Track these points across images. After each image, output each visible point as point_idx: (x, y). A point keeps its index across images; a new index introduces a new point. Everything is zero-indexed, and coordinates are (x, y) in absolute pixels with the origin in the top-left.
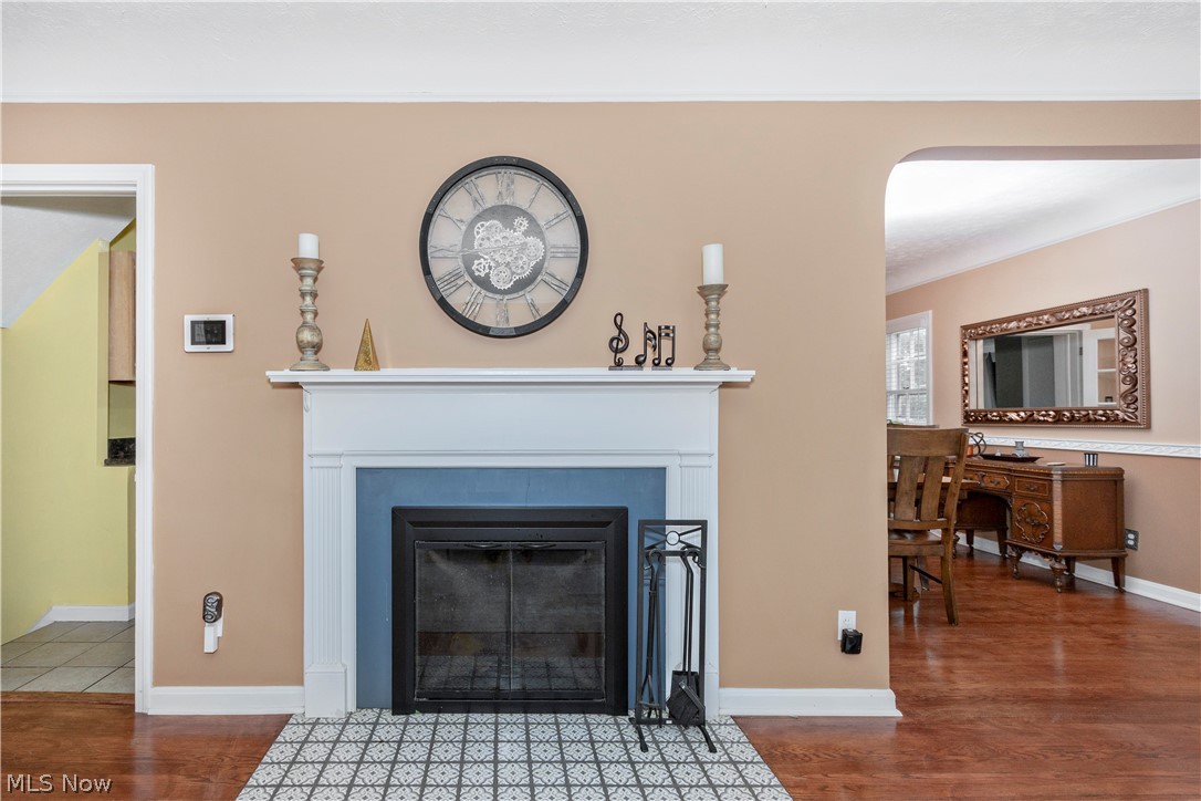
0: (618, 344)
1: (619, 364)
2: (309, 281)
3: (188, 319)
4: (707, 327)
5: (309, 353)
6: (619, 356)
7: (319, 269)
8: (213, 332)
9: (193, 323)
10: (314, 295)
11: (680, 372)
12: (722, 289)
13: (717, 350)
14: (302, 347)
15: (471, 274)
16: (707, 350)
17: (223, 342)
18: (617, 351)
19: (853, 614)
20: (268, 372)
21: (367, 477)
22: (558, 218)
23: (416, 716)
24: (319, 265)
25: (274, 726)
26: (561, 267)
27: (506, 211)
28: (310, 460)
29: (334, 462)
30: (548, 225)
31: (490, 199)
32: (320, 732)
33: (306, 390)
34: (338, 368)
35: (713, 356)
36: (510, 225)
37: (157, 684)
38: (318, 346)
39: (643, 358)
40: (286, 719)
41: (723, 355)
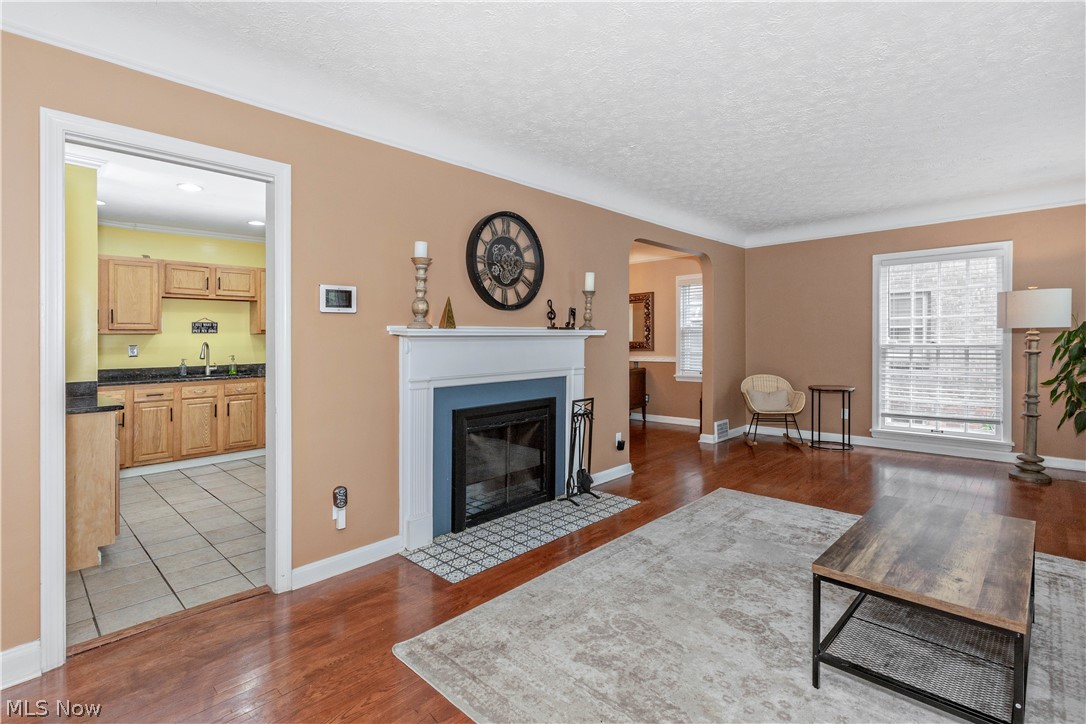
0: (551, 315)
1: (553, 327)
2: (422, 272)
3: (323, 288)
4: (586, 309)
5: (420, 317)
6: (553, 322)
7: (429, 265)
8: (345, 299)
9: (328, 291)
10: (425, 280)
11: (577, 332)
12: (593, 293)
13: (590, 320)
14: (415, 313)
15: (491, 273)
16: (586, 320)
17: (349, 306)
18: (551, 319)
19: (622, 433)
20: (389, 328)
21: (439, 393)
22: (528, 248)
23: (468, 530)
24: (428, 262)
25: (399, 561)
26: (529, 274)
27: (507, 241)
28: (410, 386)
29: (425, 385)
30: (524, 251)
31: (500, 232)
32: (431, 551)
33: (406, 339)
34: (431, 327)
35: (588, 324)
36: (508, 249)
37: (294, 566)
38: (426, 313)
39: (568, 323)
40: (398, 556)
41: (592, 323)
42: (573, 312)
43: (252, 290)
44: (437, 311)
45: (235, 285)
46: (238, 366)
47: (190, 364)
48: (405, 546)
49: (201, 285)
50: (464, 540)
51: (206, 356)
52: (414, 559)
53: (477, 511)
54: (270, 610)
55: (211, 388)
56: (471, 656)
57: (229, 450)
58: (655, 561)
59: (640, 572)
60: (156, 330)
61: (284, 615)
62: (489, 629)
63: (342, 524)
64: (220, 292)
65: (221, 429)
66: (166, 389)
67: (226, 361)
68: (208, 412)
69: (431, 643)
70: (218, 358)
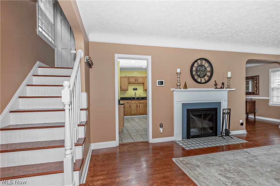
0: (216, 85)
1: (216, 88)
2: (179, 76)
3: (157, 81)
4: (228, 83)
5: (178, 87)
6: (216, 87)
8: (162, 83)
10: (180, 78)
11: (225, 89)
12: (230, 78)
13: (229, 86)
14: (177, 85)
15: (197, 74)
16: (228, 86)
17: (163, 84)
18: (216, 86)
19: (242, 120)
20: (171, 89)
21: (183, 105)
22: (208, 67)
23: (191, 139)
24: (180, 73)
25: (174, 142)
26: (209, 74)
27: (202, 66)
28: (176, 102)
29: (180, 102)
30: (207, 68)
31: (199, 64)
32: (182, 142)
33: (175, 92)
34: (181, 89)
35: (228, 87)
36: (202, 68)
37: (152, 138)
38: (180, 85)
39: (221, 87)
40: (174, 141)
41: (230, 87)
42: (223, 84)
43: (143, 81)
44: (182, 85)
45: (140, 80)
46: (141, 97)
47: (133, 97)
48: (175, 139)
49: (134, 81)
50: (190, 141)
51: (135, 95)
52: (177, 142)
53: (193, 135)
54: (148, 145)
55: (136, 102)
56: (190, 165)
57: (140, 114)
58: (251, 158)
59: (244, 160)
60: (127, 90)
61: (151, 147)
62: (195, 161)
63: (162, 132)
64: (138, 82)
65: (138, 110)
66: (129, 101)
67: (139, 96)
68: (136, 106)
69: (181, 160)
70: (138, 96)
